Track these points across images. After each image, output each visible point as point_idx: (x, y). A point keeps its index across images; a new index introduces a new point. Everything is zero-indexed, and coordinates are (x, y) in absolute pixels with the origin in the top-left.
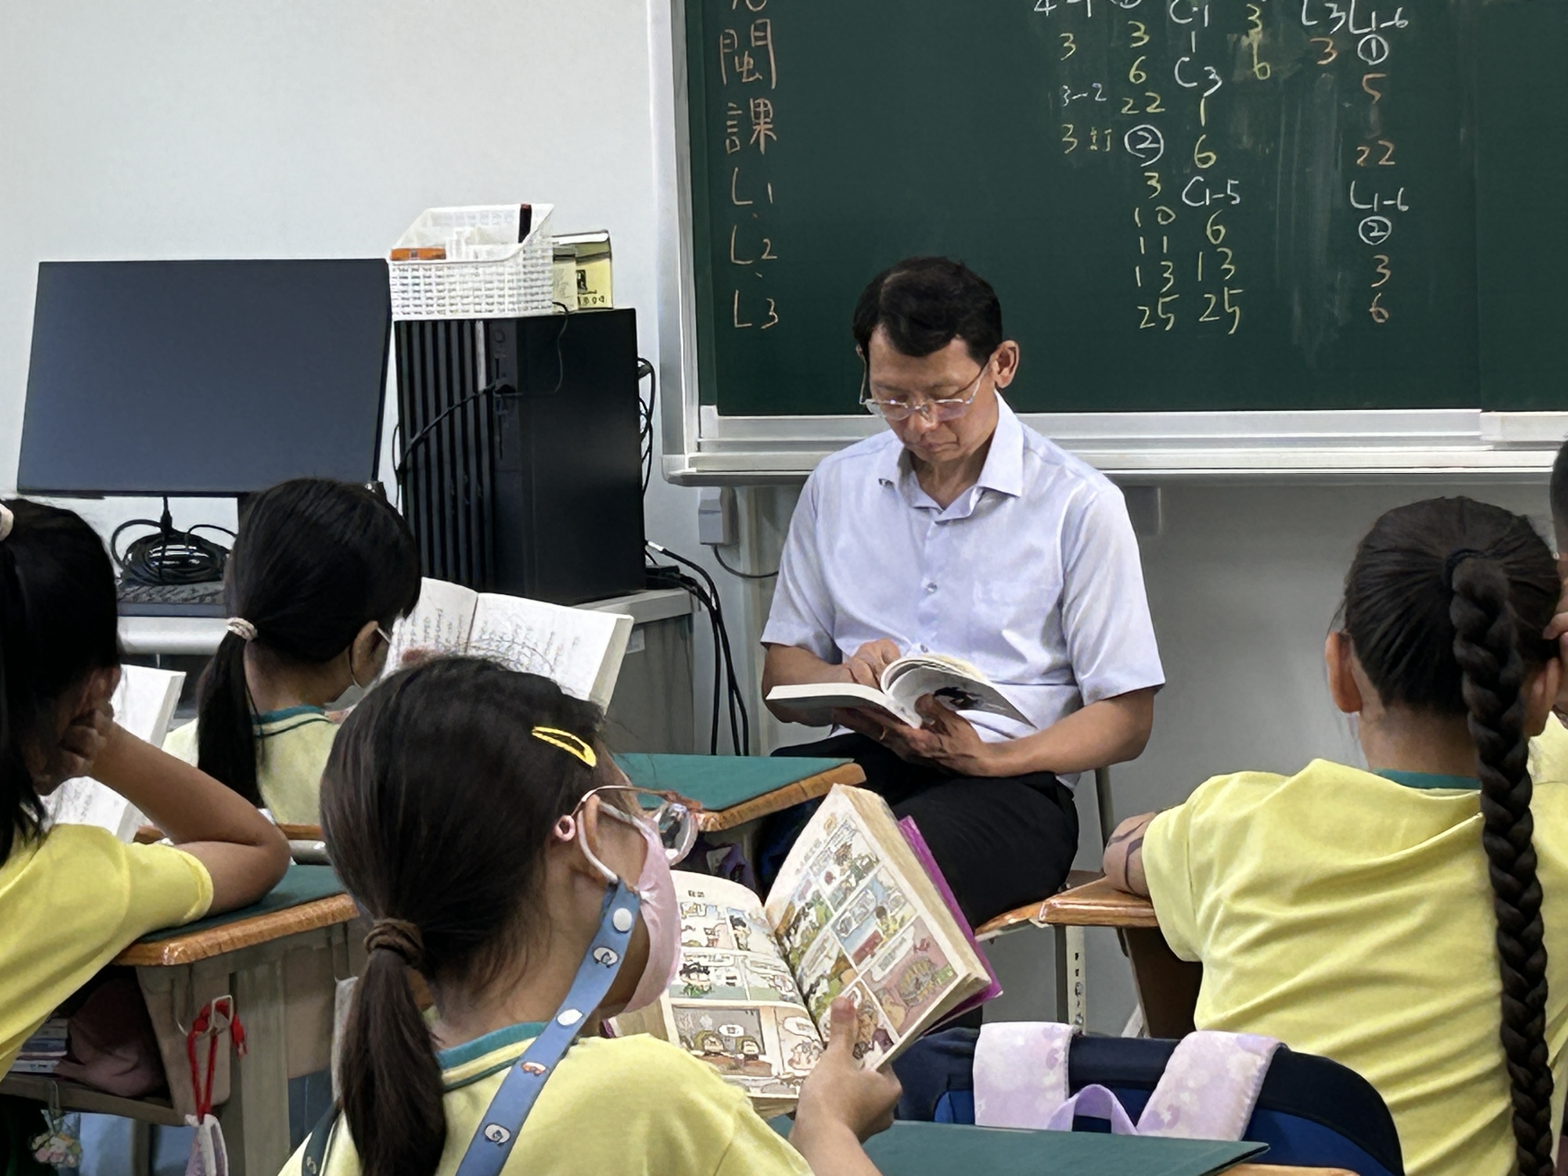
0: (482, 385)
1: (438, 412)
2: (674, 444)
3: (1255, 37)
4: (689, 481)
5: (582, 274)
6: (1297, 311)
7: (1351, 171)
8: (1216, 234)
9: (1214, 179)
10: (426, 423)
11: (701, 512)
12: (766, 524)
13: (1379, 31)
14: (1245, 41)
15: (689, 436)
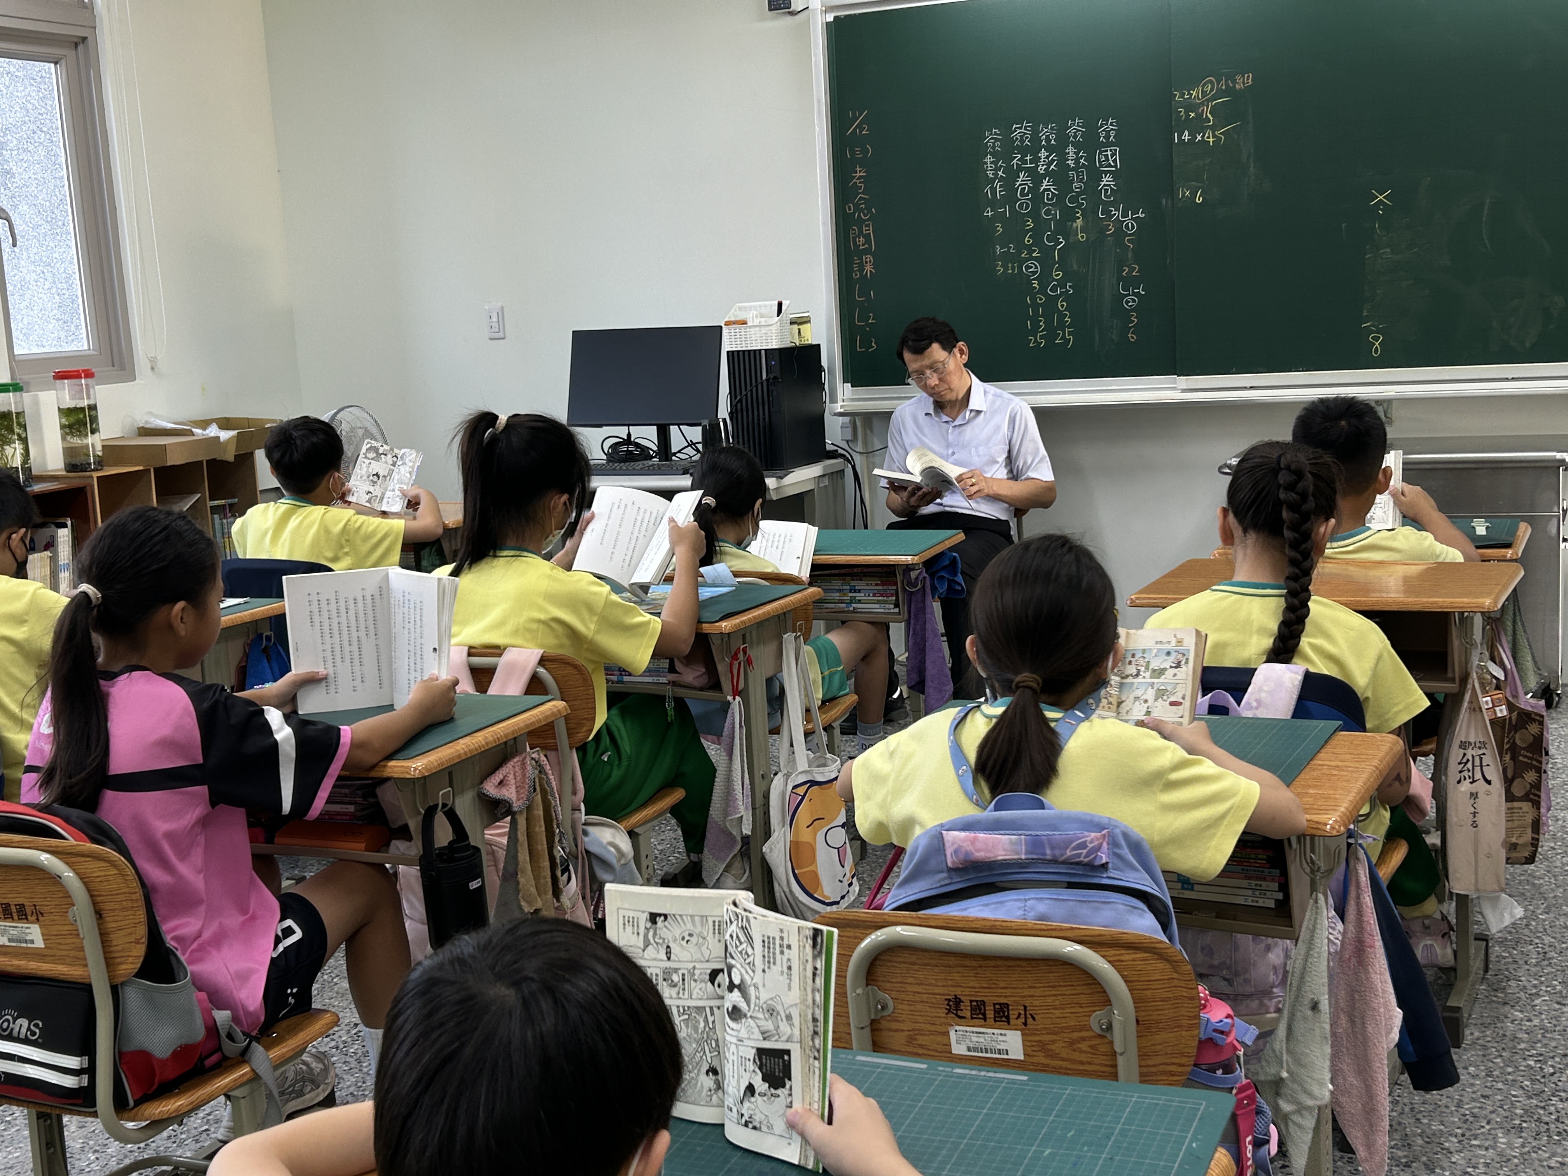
0: (764, 377)
1: (746, 389)
2: (833, 400)
3: (1079, 222)
4: (841, 414)
5: (799, 330)
6: (1097, 338)
7: (1120, 278)
8: (1062, 306)
9: (1062, 284)
10: (741, 394)
11: (841, 427)
12: (868, 432)
13: (1132, 219)
14: (1075, 225)
15: (840, 396)
